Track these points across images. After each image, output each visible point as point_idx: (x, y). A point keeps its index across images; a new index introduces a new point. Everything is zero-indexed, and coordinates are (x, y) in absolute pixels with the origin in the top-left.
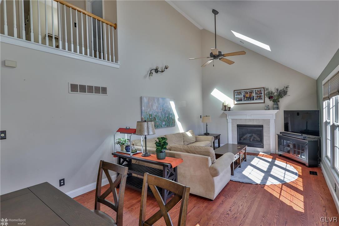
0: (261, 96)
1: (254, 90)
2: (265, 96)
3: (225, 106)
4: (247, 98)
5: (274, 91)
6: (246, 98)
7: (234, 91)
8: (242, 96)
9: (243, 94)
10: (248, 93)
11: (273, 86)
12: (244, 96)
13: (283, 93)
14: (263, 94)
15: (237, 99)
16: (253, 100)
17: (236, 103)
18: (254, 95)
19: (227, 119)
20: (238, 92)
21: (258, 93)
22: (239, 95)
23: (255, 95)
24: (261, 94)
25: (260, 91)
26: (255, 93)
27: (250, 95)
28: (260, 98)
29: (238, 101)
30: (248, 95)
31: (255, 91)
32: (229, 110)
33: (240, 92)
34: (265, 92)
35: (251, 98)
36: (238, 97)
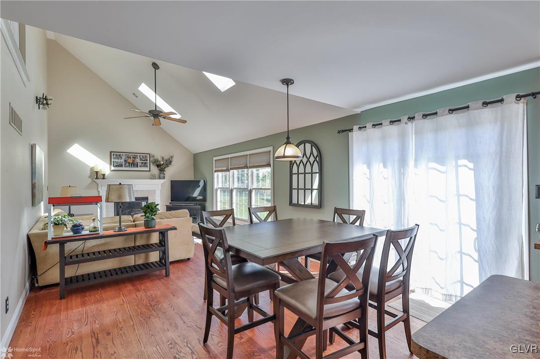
0: (146, 163)
1: (139, 155)
2: (151, 163)
3: (97, 172)
4: (129, 163)
5: (160, 159)
6: (127, 164)
7: (111, 152)
8: (123, 161)
9: (123, 158)
10: (130, 157)
11: (159, 153)
12: (125, 161)
13: (169, 162)
14: (148, 161)
15: (115, 164)
16: (137, 166)
17: (113, 168)
18: (138, 160)
19: (99, 192)
20: (117, 155)
21: (143, 159)
22: (118, 159)
23: (139, 161)
24: (147, 160)
25: (146, 157)
26: (139, 159)
27: (134, 161)
28: (145, 165)
29: (116, 166)
30: (130, 161)
31: (140, 156)
32: (104, 178)
33: (120, 155)
34: (151, 159)
35: (134, 164)
36: (117, 160)
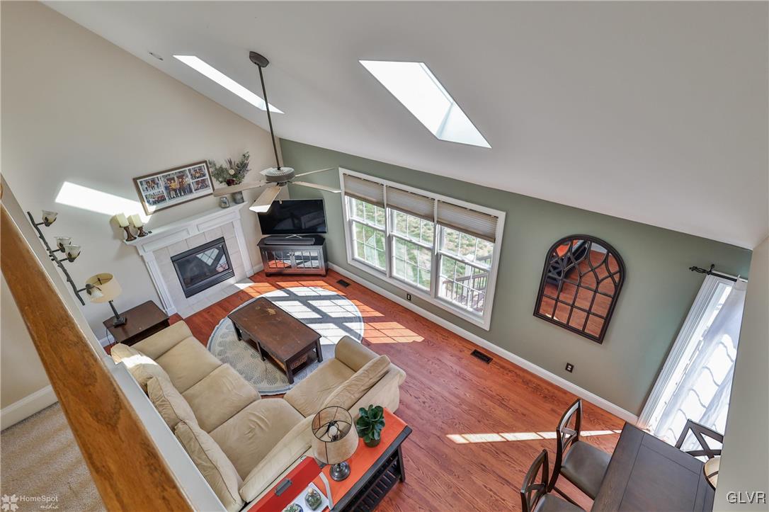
0: (203, 181)
1: (187, 169)
2: (213, 178)
3: (126, 228)
4: (175, 190)
5: (225, 165)
6: (173, 193)
7: (135, 180)
8: (162, 189)
9: (162, 183)
10: (173, 179)
11: (221, 156)
12: (167, 188)
13: (242, 167)
14: (207, 176)
15: (151, 200)
16: (191, 192)
17: (152, 208)
18: (189, 180)
19: (142, 256)
20: (147, 182)
21: (197, 175)
22: (153, 188)
23: (191, 181)
24: (204, 176)
25: (200, 169)
26: (190, 176)
27: (181, 183)
28: (203, 185)
29: (155, 203)
30: (175, 185)
31: (189, 170)
32: (141, 235)
33: (153, 181)
34: (210, 170)
35: (184, 190)
36: (151, 193)
